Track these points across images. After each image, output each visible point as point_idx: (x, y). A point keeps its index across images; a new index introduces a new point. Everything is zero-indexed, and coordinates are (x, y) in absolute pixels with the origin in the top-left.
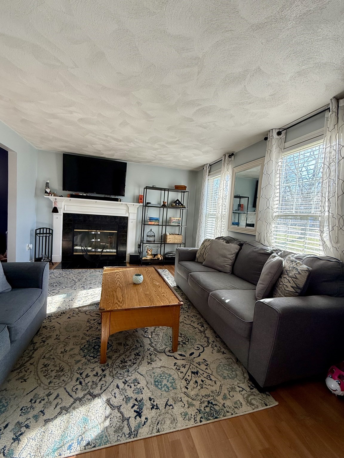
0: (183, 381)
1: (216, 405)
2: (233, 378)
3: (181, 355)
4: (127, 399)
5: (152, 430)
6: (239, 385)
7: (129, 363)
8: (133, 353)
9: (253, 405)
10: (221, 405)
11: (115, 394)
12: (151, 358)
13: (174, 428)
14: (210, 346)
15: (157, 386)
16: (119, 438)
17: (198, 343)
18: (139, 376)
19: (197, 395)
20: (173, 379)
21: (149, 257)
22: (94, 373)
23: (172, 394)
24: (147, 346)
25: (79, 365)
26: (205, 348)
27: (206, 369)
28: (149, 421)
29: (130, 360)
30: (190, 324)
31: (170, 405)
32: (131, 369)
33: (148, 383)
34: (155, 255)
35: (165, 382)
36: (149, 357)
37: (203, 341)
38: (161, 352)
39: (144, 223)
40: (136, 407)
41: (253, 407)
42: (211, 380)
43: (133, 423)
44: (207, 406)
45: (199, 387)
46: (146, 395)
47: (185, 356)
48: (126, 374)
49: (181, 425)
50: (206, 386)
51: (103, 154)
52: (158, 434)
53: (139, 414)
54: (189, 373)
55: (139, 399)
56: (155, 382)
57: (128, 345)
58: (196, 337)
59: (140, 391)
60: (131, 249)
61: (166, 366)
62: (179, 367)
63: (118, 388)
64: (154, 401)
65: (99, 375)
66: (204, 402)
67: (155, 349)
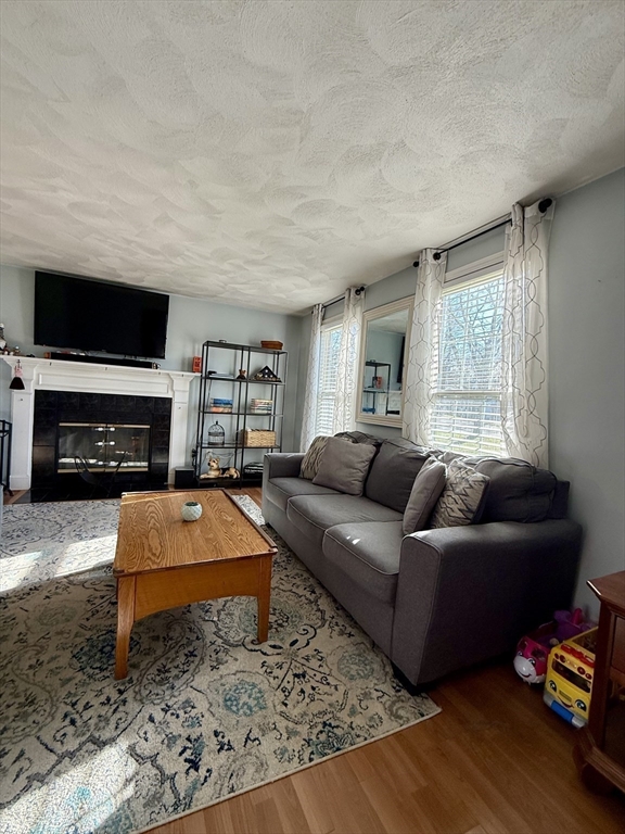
0: (279, 692)
1: (337, 727)
2: (366, 677)
3: (274, 647)
4: (171, 740)
5: (221, 790)
6: (377, 687)
7: (175, 672)
8: (181, 653)
9: (401, 718)
10: (346, 727)
11: (145, 733)
12: (217, 659)
13: (262, 780)
14: (327, 625)
15: (228, 708)
16: (154, 816)
17: (306, 621)
18: (193, 695)
19: (304, 714)
20: (260, 692)
21: (213, 474)
22: (103, 698)
23: (257, 719)
24: (211, 637)
25: (70, 687)
26: (318, 631)
27: (320, 666)
28: (214, 774)
29: (177, 667)
30: (291, 591)
31: (255, 740)
32: (177, 684)
33: (211, 705)
34: (224, 470)
35: (244, 698)
36: (214, 656)
37: (314, 618)
38: (237, 646)
39: (203, 409)
40: (189, 752)
41: (401, 722)
42: (328, 684)
43: (183, 783)
44: (321, 732)
45: (307, 700)
46: (208, 726)
47: (281, 648)
48: (167, 693)
49: (275, 771)
50: (320, 697)
51: (121, 276)
52: (232, 794)
53: (194, 764)
54: (290, 677)
55: (193, 737)
56: (226, 700)
57: (171, 639)
58: (302, 612)
59: (196, 722)
60: (177, 459)
61: (248, 670)
62: (272, 668)
63: (153, 721)
64: (223, 737)
65: (112, 701)
66: (316, 725)
67: (226, 642)
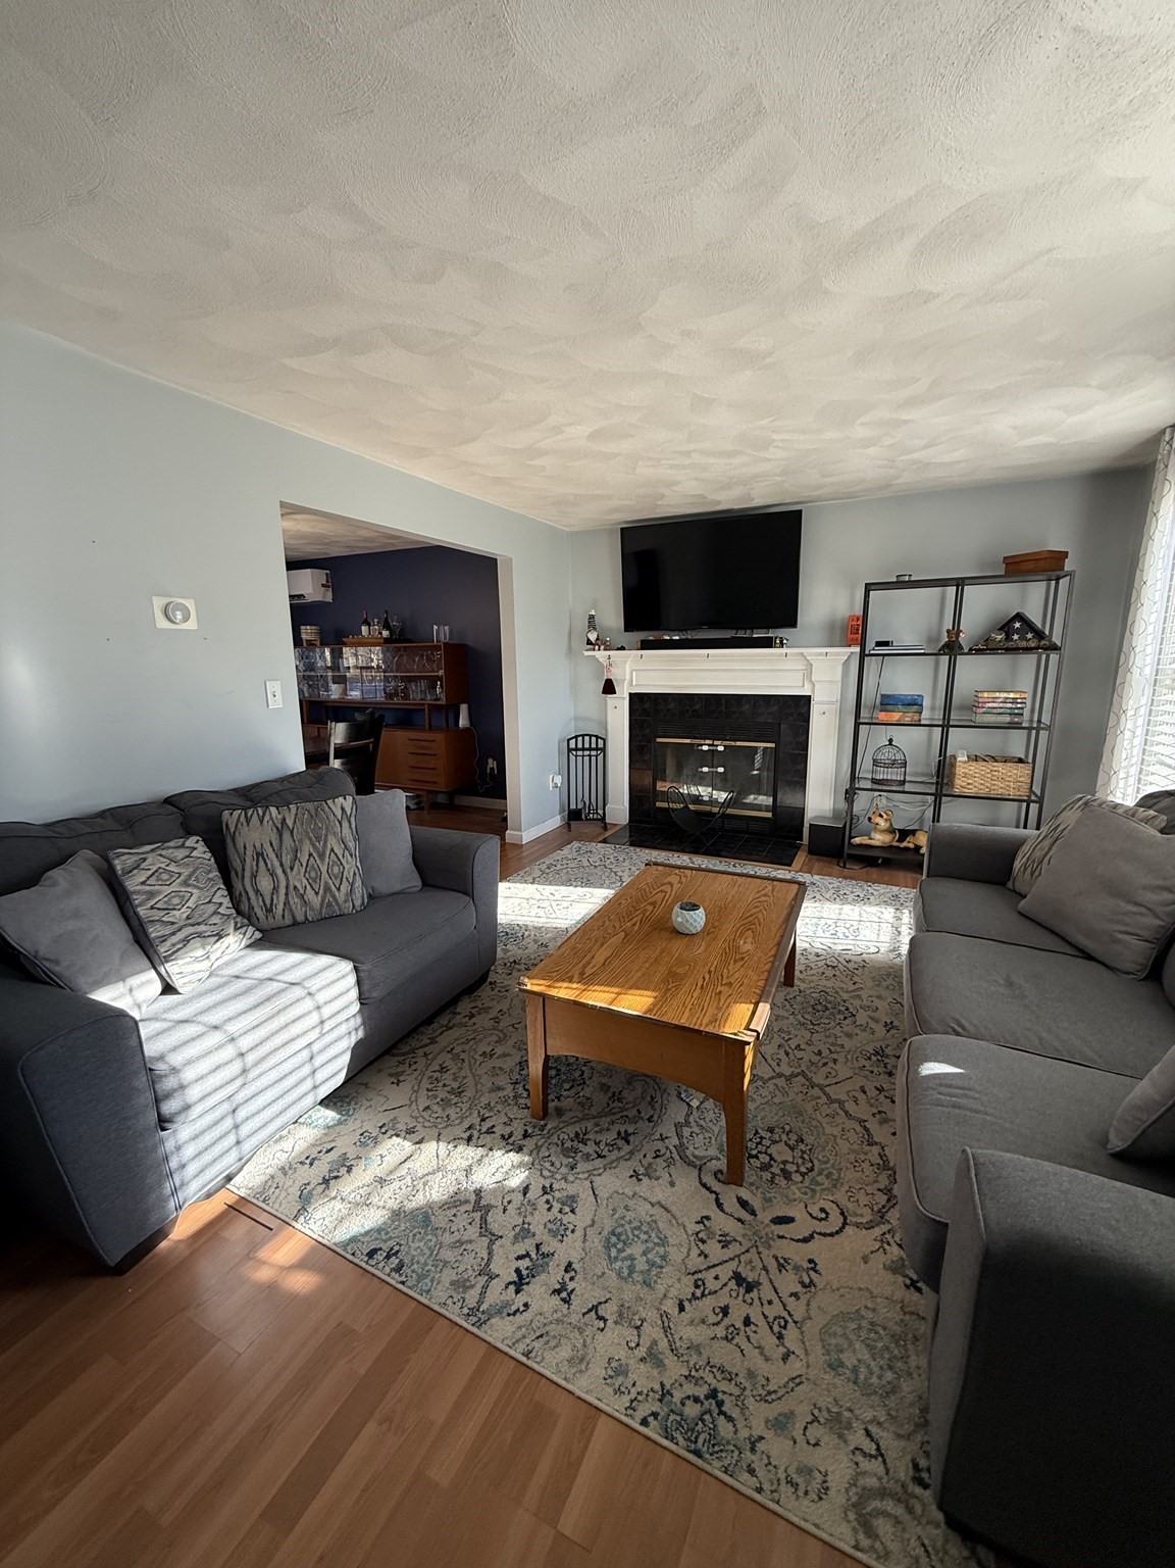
0: (689, 1281)
1: (730, 1419)
2: (867, 1391)
3: (743, 1204)
4: (524, 1232)
5: (518, 1341)
6: (873, 1429)
7: (590, 1148)
8: (617, 1127)
9: (870, 1533)
10: (744, 1433)
11: (509, 1202)
12: (650, 1164)
13: (565, 1379)
14: (877, 1231)
15: (608, 1246)
16: (450, 1301)
17: (840, 1196)
18: (585, 1195)
19: (695, 1348)
20: (663, 1258)
21: (879, 839)
22: (507, 1131)
23: (629, 1292)
24: (667, 1128)
25: (493, 1098)
26: (849, 1230)
27: (795, 1295)
28: (527, 1315)
29: (597, 1144)
30: (861, 1122)
31: (601, 1318)
32: (582, 1166)
33: (592, 1225)
35: (636, 1250)
36: (649, 1159)
37: (864, 1200)
38: (690, 1164)
40: (526, 1263)
42: (780, 1337)
43: (496, 1294)
44: (696, 1400)
45: (720, 1331)
46: (568, 1250)
47: (753, 1213)
48: (564, 1170)
49: (588, 1385)
50: (745, 1345)
52: (524, 1359)
53: (519, 1284)
54: (725, 1272)
55: (544, 1249)
56: (613, 1233)
57: (620, 1100)
59: (560, 1232)
61: (673, 1209)
62: (711, 1235)
63: (525, 1194)
64: (572, 1279)
65: (511, 1141)
66: (698, 1381)
67: (681, 1148)
